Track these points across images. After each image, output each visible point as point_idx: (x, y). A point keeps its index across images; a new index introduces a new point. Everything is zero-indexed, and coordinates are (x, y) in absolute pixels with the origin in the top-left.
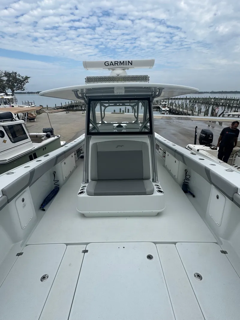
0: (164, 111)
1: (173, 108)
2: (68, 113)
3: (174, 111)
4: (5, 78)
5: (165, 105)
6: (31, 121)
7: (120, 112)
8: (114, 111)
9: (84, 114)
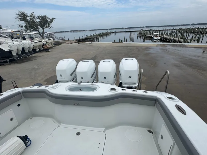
0: (156, 39)
1: (164, 37)
2: (80, 43)
3: (165, 39)
4: (38, 20)
5: (157, 34)
6: (47, 51)
7: (120, 41)
8: (115, 41)
9: (91, 44)
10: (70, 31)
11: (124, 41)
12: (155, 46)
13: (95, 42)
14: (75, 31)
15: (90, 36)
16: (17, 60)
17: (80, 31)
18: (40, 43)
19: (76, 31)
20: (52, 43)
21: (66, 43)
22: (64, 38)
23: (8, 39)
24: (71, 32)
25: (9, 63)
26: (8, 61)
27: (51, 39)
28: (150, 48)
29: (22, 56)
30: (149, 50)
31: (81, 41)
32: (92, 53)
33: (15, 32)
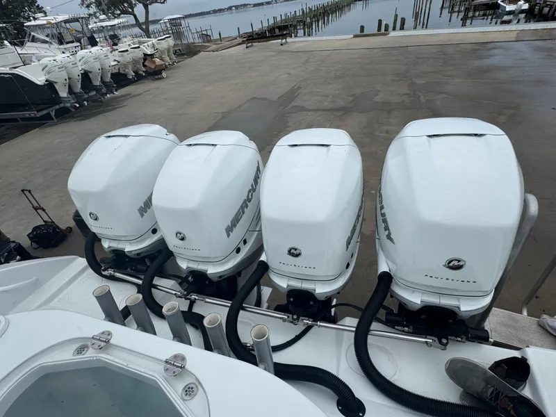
0: (510, 13)
1: (545, 1)
2: (250, 46)
6: (156, 77)
7: (379, 29)
8: (362, 28)
9: (283, 48)
10: (228, 9)
11: (394, 29)
12: (513, 36)
13: (297, 39)
14: (241, 6)
15: (283, 18)
16: (73, 110)
17: (255, 5)
18: (134, 52)
19: (245, 5)
20: (169, 51)
21: (213, 47)
22: (209, 33)
23: (51, 45)
24: (230, 11)
25: (55, 120)
26: (53, 114)
27: (164, 39)
28: (490, 46)
29: (86, 96)
30: (488, 57)
31: (255, 36)
32: (286, 76)
33: (66, 22)
